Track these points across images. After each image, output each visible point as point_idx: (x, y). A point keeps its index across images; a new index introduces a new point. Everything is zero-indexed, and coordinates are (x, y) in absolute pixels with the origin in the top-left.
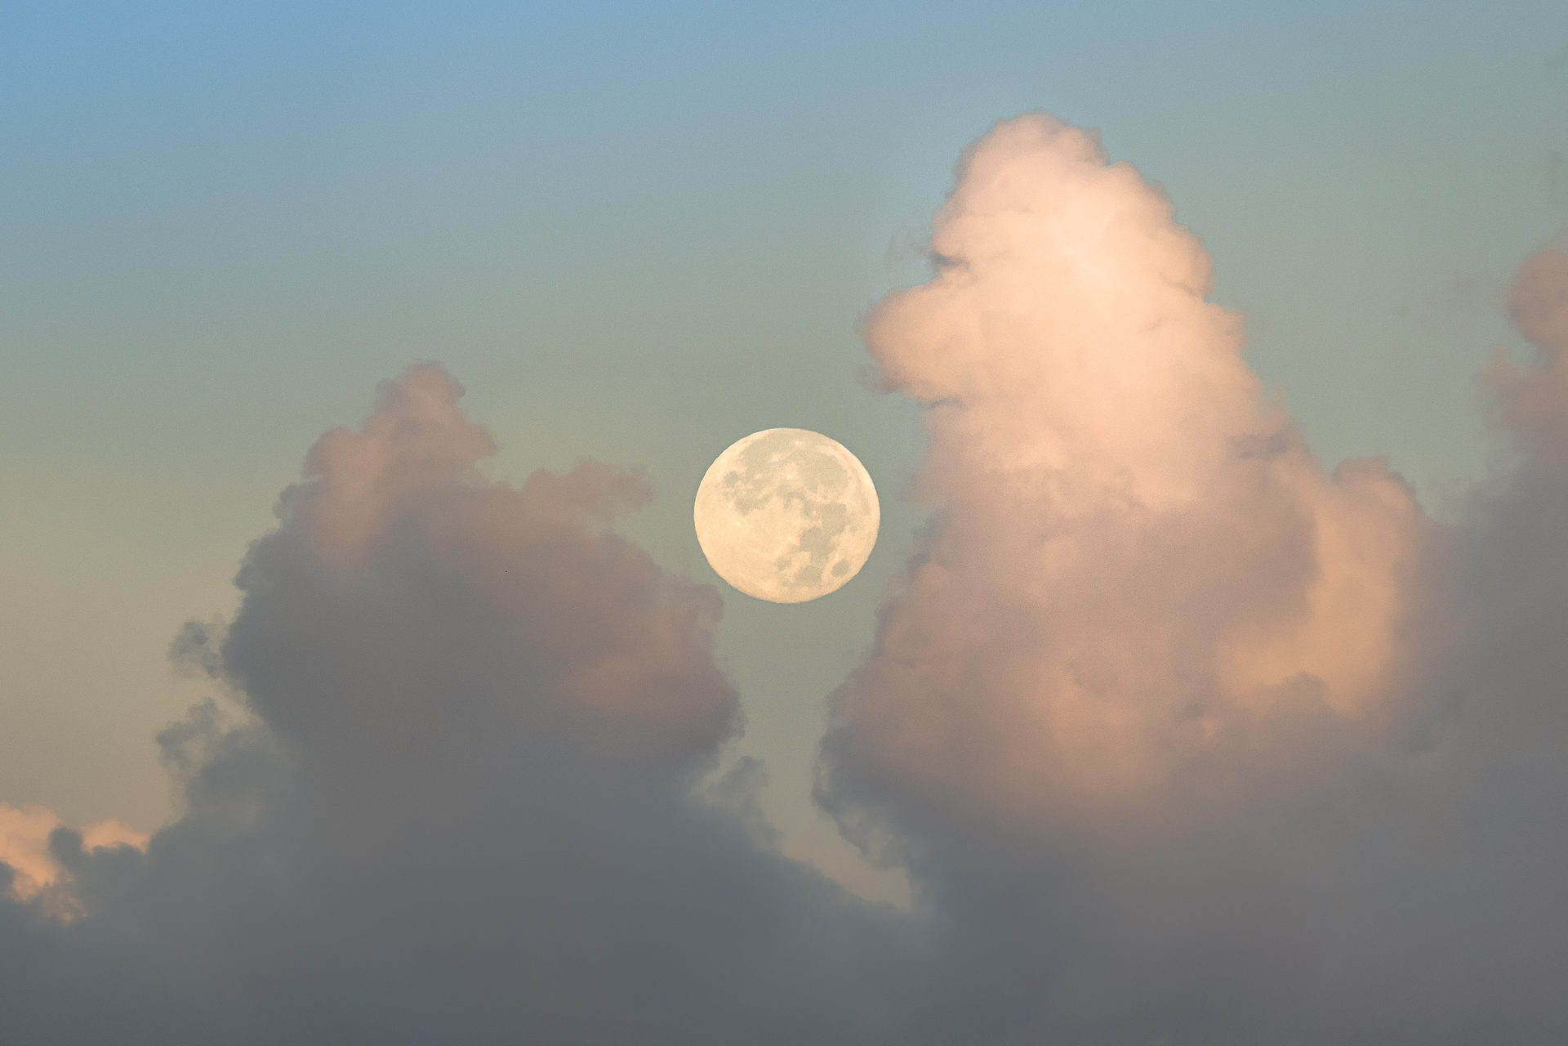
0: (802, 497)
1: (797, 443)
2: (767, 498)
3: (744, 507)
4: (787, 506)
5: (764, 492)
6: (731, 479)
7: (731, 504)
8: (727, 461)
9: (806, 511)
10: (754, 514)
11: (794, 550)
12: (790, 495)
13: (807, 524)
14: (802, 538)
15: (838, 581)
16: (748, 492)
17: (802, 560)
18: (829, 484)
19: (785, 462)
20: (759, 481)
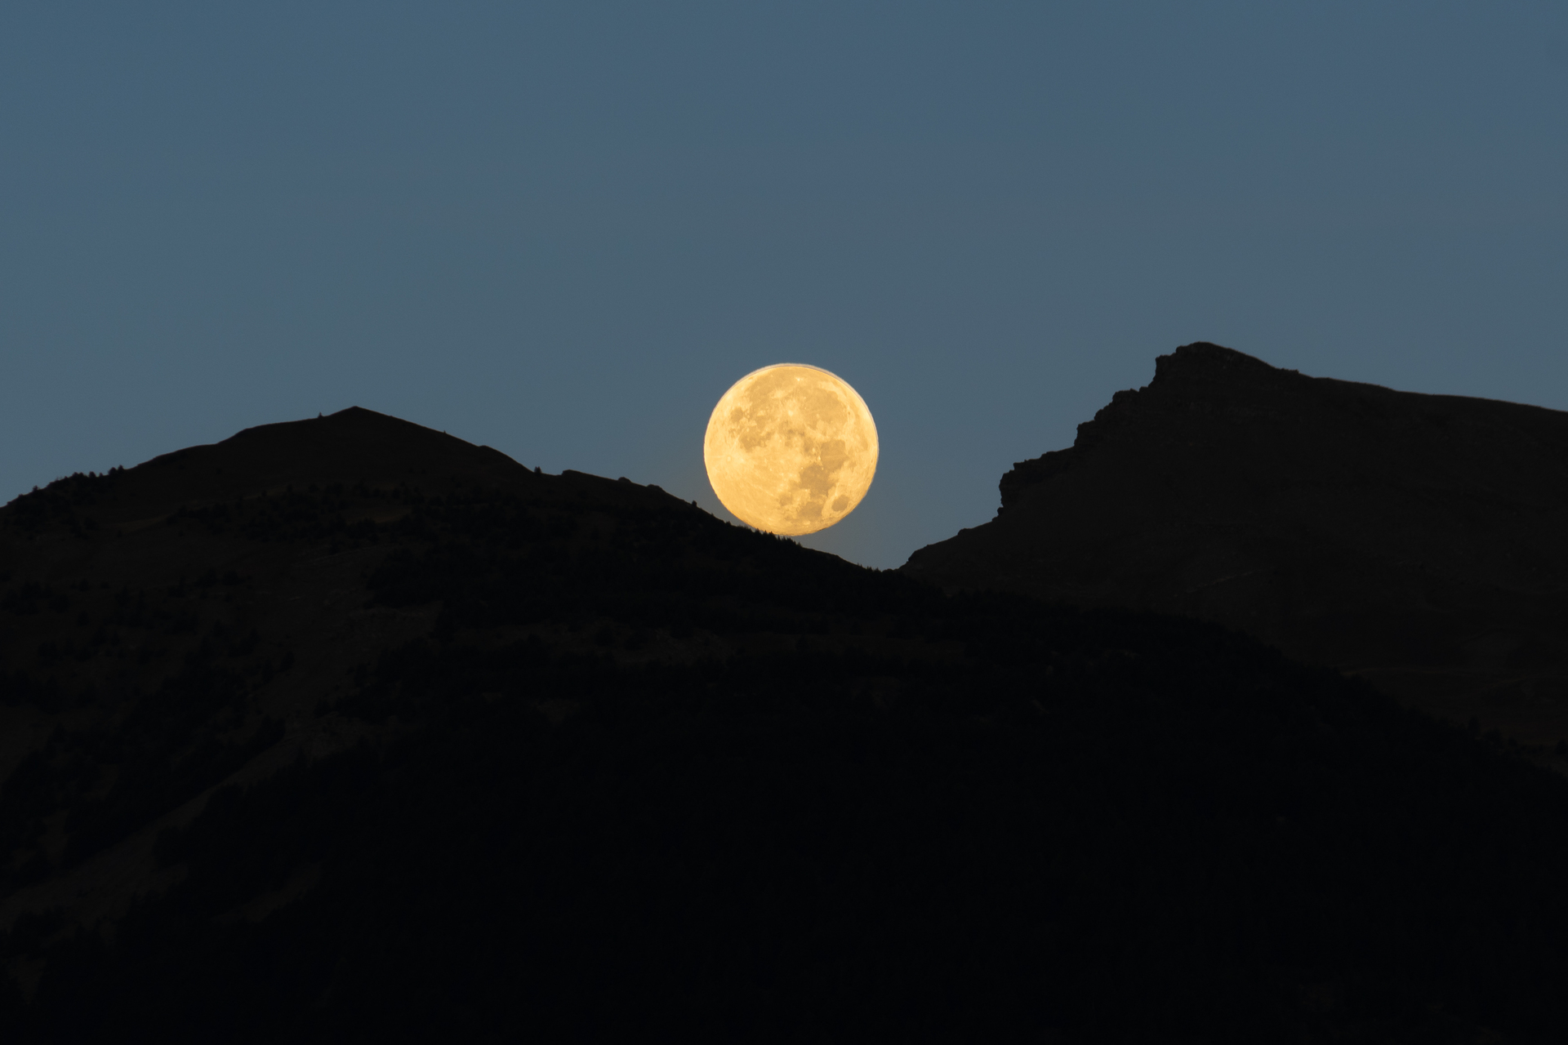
0: (802, 434)
1: (799, 380)
2: (769, 435)
3: (748, 444)
4: (788, 444)
5: (767, 429)
6: (737, 415)
7: (736, 441)
8: (733, 399)
9: (807, 449)
10: (758, 451)
11: (795, 486)
12: (791, 432)
13: (807, 461)
14: (803, 475)
15: (839, 515)
16: (752, 429)
17: (803, 496)
18: (828, 420)
19: (787, 398)
20: (762, 417)
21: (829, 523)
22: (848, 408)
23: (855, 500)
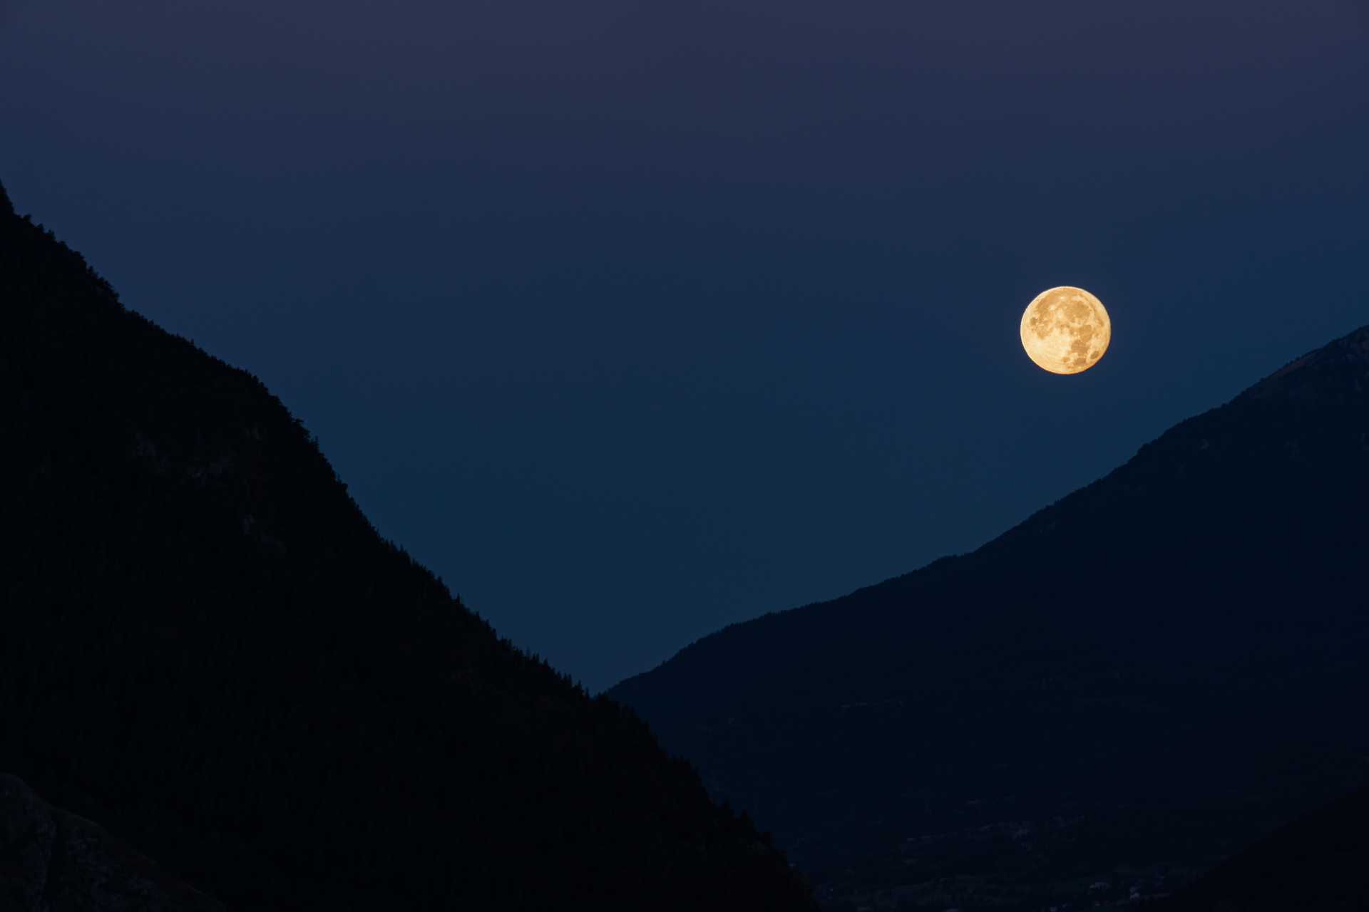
0: (1068, 326)
1: (1061, 298)
2: (1051, 330)
3: (1042, 335)
4: (1062, 333)
5: (1050, 327)
6: (1034, 321)
7: (1035, 335)
8: (1030, 312)
9: (1072, 333)
10: (1047, 338)
11: (1069, 353)
12: (1062, 326)
13: (1072, 339)
14: (1073, 346)
15: (1096, 360)
16: (1042, 327)
17: (1074, 356)
18: (1080, 317)
19: (1057, 309)
20: (1046, 321)
21: (1092, 365)
22: (1090, 308)
23: (1102, 352)
